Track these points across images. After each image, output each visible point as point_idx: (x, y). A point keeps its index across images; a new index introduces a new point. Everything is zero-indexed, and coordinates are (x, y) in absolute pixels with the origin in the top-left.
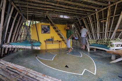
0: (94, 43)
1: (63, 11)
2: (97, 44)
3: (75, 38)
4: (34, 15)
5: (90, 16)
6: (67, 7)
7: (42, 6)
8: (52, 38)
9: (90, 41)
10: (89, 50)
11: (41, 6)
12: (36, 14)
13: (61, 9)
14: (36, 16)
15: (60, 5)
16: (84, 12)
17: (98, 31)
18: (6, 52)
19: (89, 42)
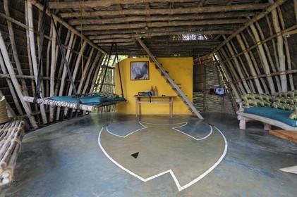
0: (259, 104)
1: (170, 24)
2: (273, 107)
3: (217, 91)
4: (115, 43)
5: (255, 24)
6: (172, 12)
7: (117, 20)
8: (152, 90)
9: (246, 98)
10: (242, 125)
11: (117, 22)
12: (117, 41)
13: (159, 19)
14: (119, 44)
15: (154, 12)
16: (229, 15)
17: (282, 68)
18: (66, 113)
19: (243, 100)
